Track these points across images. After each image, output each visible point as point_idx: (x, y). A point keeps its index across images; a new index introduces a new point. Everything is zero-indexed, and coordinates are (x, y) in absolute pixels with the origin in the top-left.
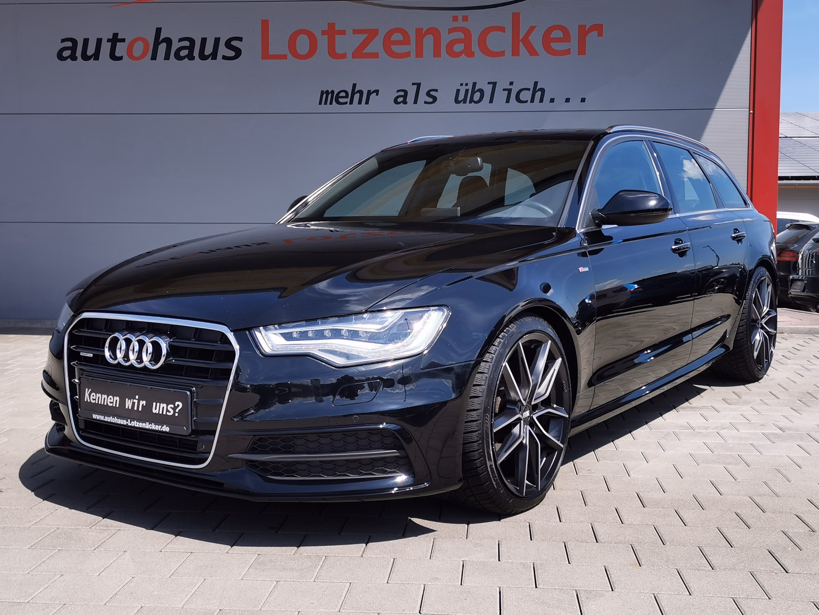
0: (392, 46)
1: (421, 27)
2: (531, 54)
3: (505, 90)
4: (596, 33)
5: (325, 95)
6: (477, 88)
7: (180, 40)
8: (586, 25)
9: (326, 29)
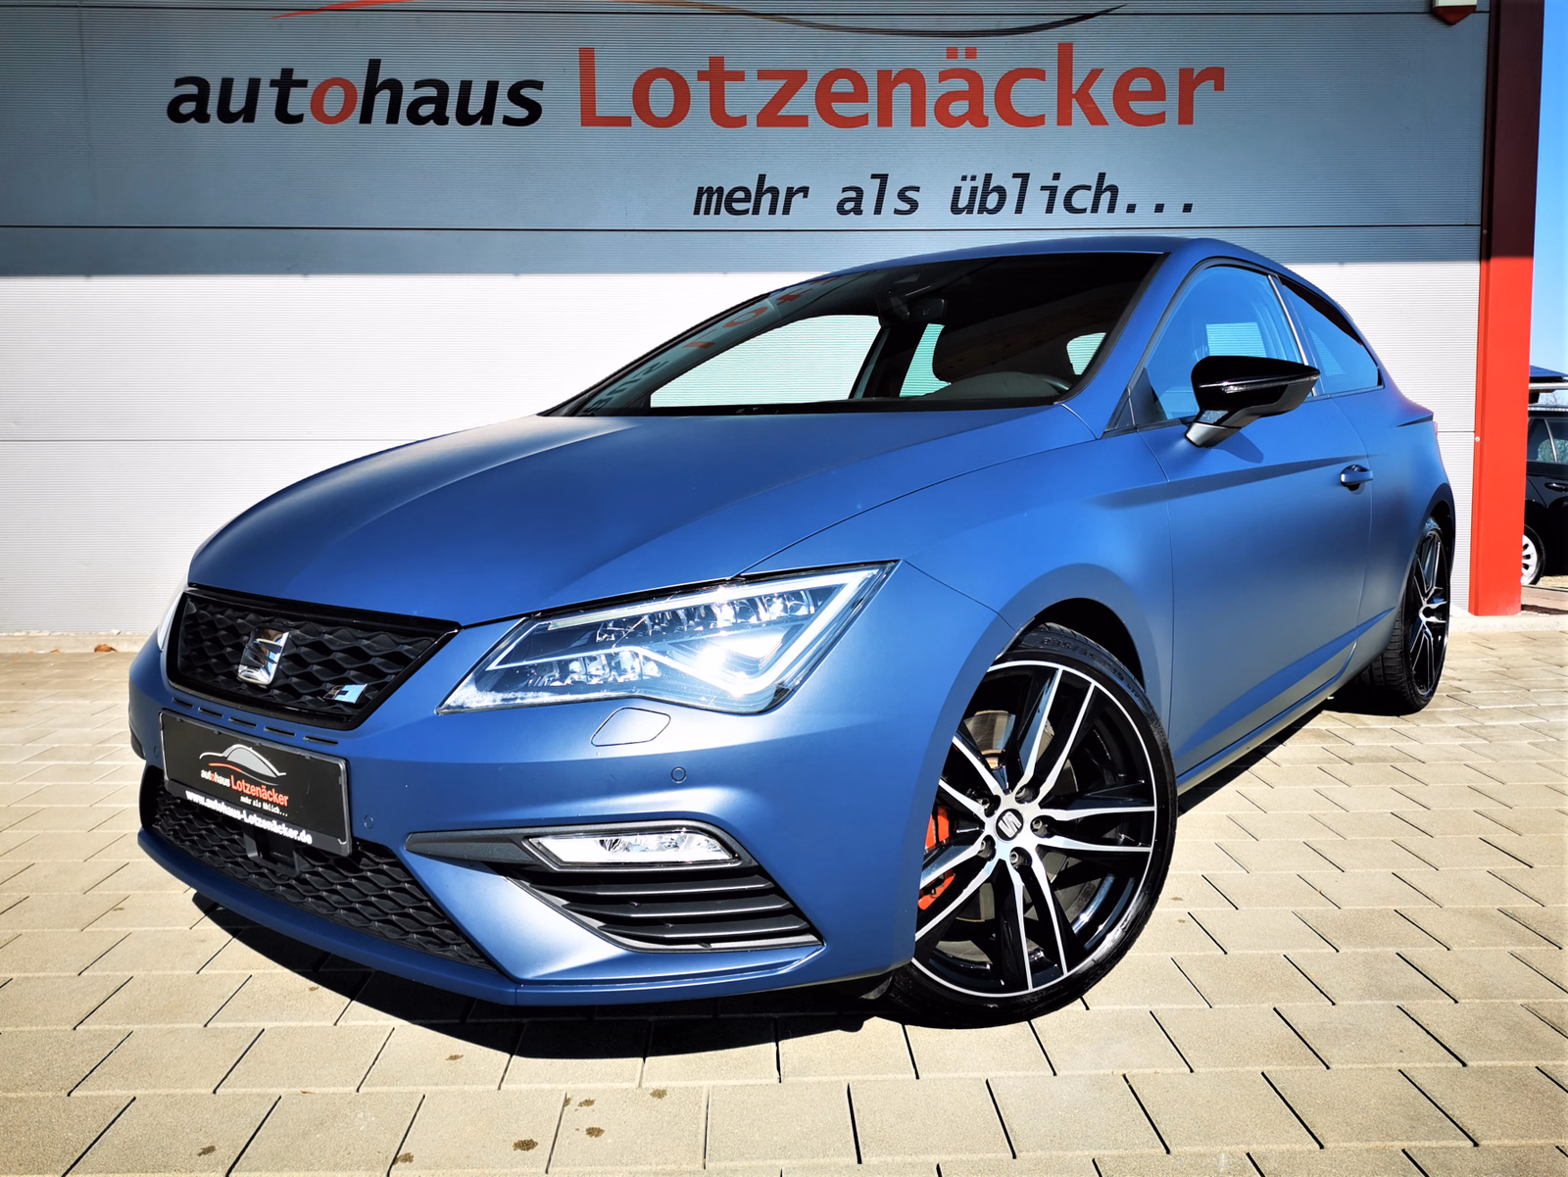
0: (834, 105)
1: (888, 68)
2: (1093, 123)
3: (1043, 188)
4: (1212, 83)
5: (706, 195)
6: (992, 185)
7: (419, 85)
8: (1193, 70)
9: (706, 68)
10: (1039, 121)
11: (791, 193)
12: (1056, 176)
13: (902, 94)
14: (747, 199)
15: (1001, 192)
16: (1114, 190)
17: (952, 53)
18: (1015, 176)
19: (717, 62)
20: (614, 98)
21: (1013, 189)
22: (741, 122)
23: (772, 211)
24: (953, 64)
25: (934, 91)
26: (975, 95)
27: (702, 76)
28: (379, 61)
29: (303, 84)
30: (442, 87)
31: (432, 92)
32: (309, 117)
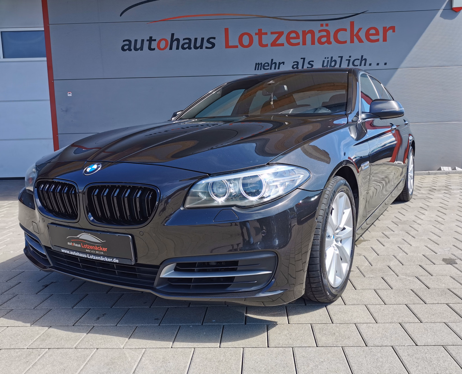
0: (291, 40)
1: (305, 30)
2: (359, 42)
3: (347, 60)
4: (392, 30)
5: (257, 65)
6: (333, 60)
7: (184, 39)
8: (387, 27)
9: (257, 32)
10: (345, 42)
11: (280, 64)
12: (350, 57)
13: (309, 37)
14: (268, 66)
15: (335, 61)
16: (365, 60)
17: (322, 25)
18: (339, 57)
19: (260, 30)
20: (233, 41)
21: (338, 60)
22: (266, 45)
23: (275, 69)
24: (322, 28)
25: (317, 35)
26: (328, 36)
27: (256, 34)
28: (174, 34)
29: (155, 40)
30: (190, 40)
31: (187, 41)
32: (156, 49)
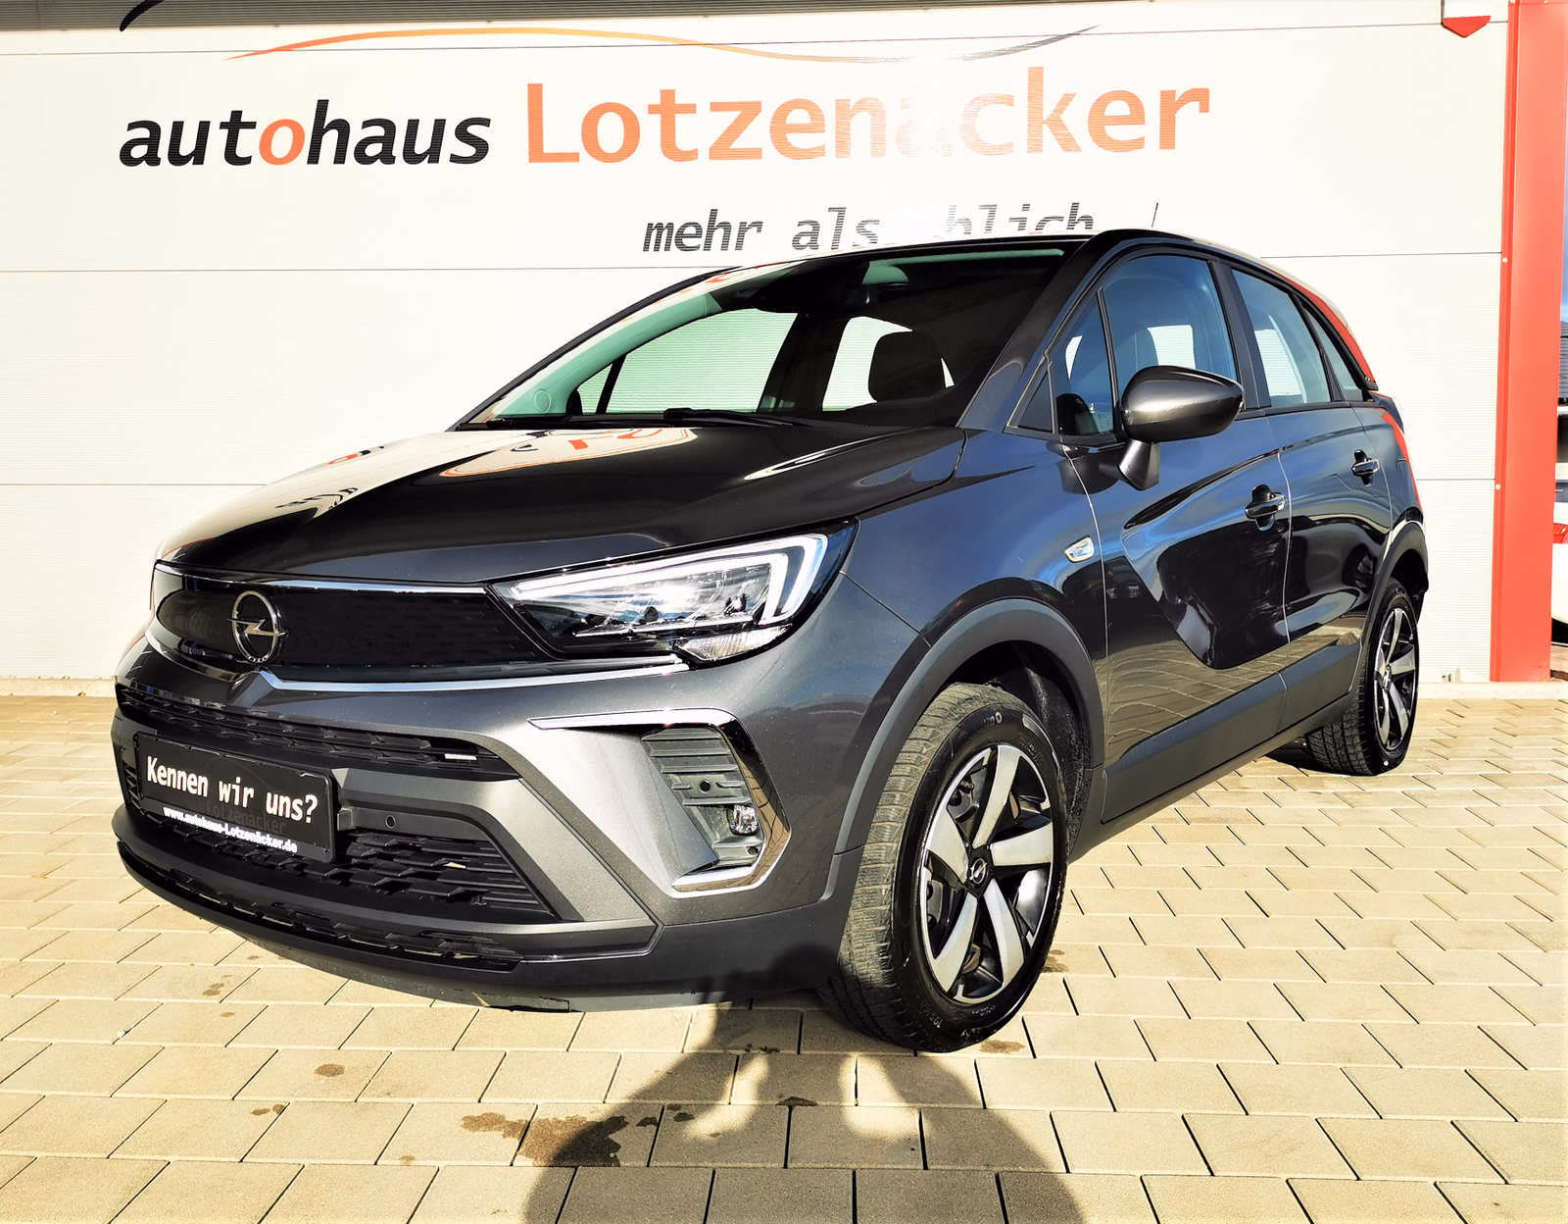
0: (788, 135)
1: (846, 98)
2: (1066, 149)
3: (1012, 219)
4: (1196, 104)
5: (655, 231)
6: (958, 217)
7: (366, 124)
8: (1174, 91)
9: (658, 101)
10: (1007, 148)
12: (1026, 207)
13: (860, 124)
14: (698, 235)
15: (967, 224)
16: (1088, 221)
18: (984, 207)
19: (668, 95)
20: (562, 133)
21: (979, 221)
22: (692, 155)
23: (725, 246)
25: (895, 120)
27: (652, 109)
28: (327, 101)
29: (252, 125)
30: (389, 126)
31: (379, 131)
32: (257, 159)
